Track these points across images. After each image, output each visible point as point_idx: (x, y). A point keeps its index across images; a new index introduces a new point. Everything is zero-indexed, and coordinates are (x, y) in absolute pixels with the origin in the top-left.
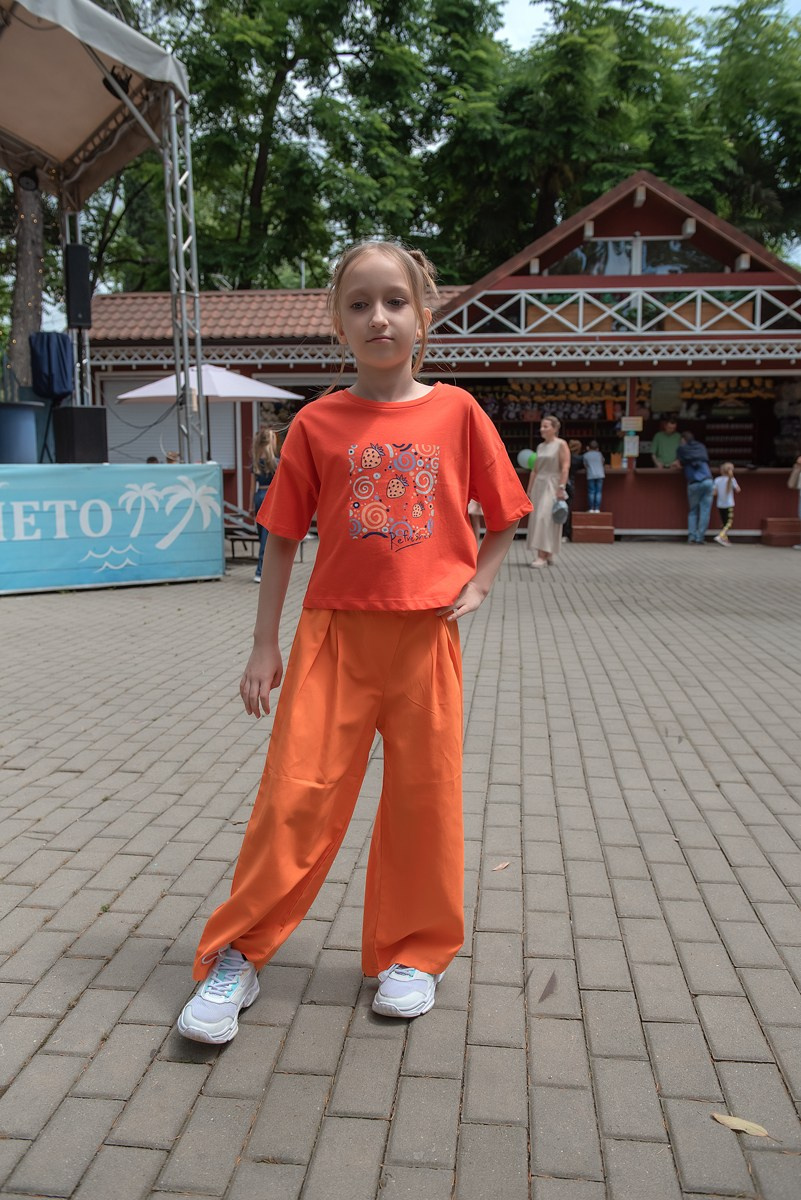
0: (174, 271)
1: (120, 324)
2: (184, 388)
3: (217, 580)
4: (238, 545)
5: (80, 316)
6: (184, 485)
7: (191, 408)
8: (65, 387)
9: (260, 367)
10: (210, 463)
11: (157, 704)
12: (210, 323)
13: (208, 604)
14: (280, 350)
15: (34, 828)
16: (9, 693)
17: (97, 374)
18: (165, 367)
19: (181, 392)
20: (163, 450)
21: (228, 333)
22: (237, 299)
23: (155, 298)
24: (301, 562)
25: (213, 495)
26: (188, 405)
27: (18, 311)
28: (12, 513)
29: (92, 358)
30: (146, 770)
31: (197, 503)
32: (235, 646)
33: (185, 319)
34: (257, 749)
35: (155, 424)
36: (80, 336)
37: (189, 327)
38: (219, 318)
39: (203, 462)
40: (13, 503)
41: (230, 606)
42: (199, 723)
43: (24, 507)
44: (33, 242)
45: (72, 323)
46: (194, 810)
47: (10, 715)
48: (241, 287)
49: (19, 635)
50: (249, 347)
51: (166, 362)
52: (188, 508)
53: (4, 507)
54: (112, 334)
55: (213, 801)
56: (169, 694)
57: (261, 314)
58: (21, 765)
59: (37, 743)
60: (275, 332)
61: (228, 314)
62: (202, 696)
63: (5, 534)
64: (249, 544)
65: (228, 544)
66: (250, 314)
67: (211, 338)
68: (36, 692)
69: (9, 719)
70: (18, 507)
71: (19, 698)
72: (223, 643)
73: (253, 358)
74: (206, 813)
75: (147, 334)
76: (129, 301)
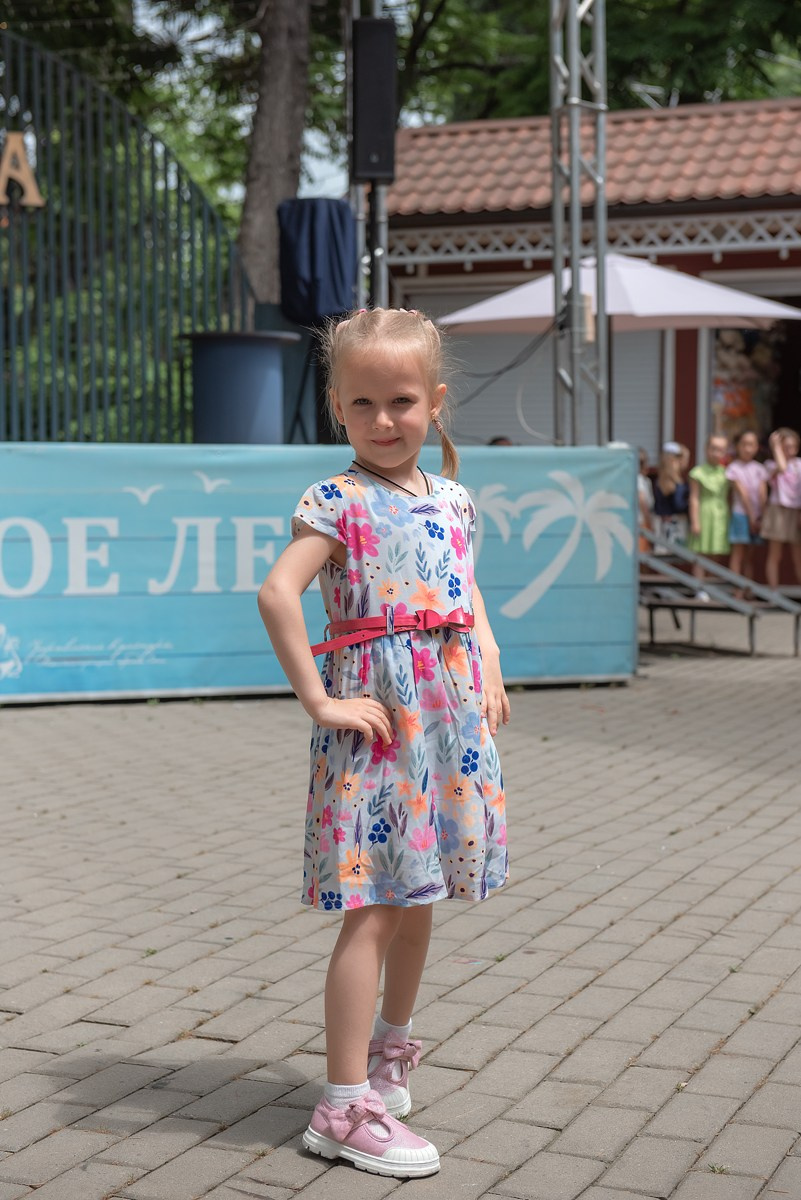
0: (558, 59)
1: (445, 183)
2: (569, 296)
3: (621, 684)
4: (663, 617)
5: (374, 159)
6: (560, 489)
7: (582, 334)
8: (339, 301)
9: (717, 258)
10: (616, 445)
11: (502, 927)
12: (621, 173)
13: (603, 730)
14: (760, 221)
15: (251, 1172)
16: (214, 883)
17: (399, 283)
18: (528, 264)
19: (563, 303)
20: (522, 420)
21: (656, 191)
22: (674, 124)
23: (513, 130)
24: (796, 655)
25: (620, 511)
26: (576, 329)
27: (259, 167)
28: (233, 538)
29: (390, 250)
30: (484, 1067)
31: (585, 526)
32: (662, 818)
33: (577, 156)
34: (723, 1042)
35: (509, 368)
36: (372, 197)
37: (583, 170)
38: (637, 164)
39: (600, 444)
40: (236, 520)
41: (649, 737)
42: (591, 975)
43: (257, 528)
44: (291, 33)
45: (360, 174)
46: (588, 1170)
47: (213, 926)
48: (685, 100)
49: (235, 773)
50: (695, 220)
51: (530, 255)
52: (566, 536)
53: (218, 528)
54: (430, 203)
55: (628, 1152)
56: (527, 907)
57: (724, 150)
58: (231, 1033)
59: (263, 988)
60: (753, 185)
61: (655, 154)
62: (596, 916)
63: (219, 580)
64: (684, 617)
65: (644, 614)
66: (701, 152)
67: (622, 204)
68: (264, 884)
69: (212, 935)
70: (245, 527)
71: (230, 895)
72: (637, 810)
73: (705, 241)
74: (614, 1177)
75: (495, 200)
76: (464, 139)
